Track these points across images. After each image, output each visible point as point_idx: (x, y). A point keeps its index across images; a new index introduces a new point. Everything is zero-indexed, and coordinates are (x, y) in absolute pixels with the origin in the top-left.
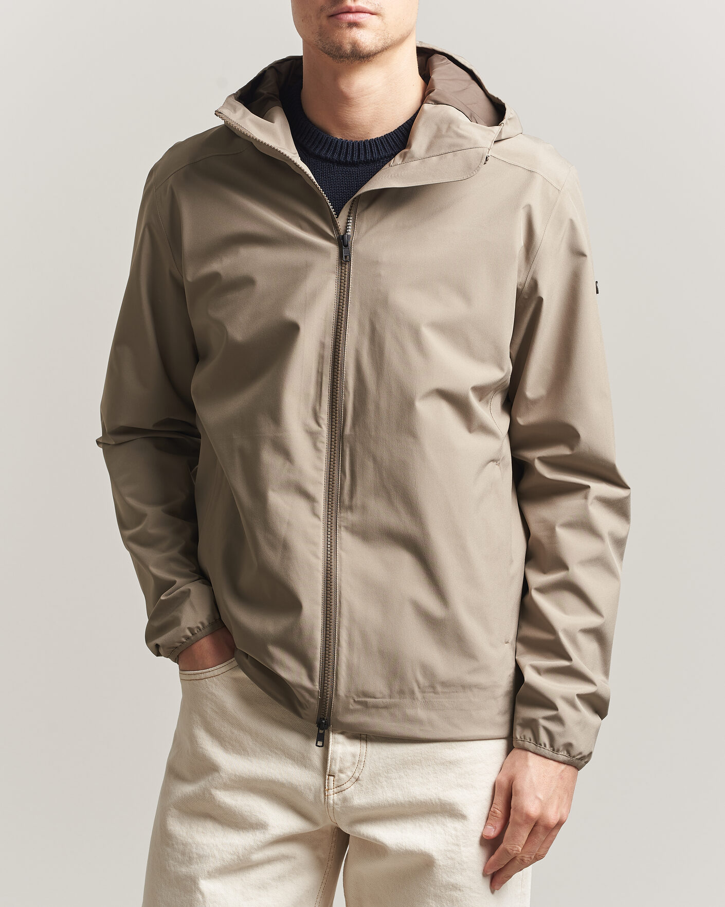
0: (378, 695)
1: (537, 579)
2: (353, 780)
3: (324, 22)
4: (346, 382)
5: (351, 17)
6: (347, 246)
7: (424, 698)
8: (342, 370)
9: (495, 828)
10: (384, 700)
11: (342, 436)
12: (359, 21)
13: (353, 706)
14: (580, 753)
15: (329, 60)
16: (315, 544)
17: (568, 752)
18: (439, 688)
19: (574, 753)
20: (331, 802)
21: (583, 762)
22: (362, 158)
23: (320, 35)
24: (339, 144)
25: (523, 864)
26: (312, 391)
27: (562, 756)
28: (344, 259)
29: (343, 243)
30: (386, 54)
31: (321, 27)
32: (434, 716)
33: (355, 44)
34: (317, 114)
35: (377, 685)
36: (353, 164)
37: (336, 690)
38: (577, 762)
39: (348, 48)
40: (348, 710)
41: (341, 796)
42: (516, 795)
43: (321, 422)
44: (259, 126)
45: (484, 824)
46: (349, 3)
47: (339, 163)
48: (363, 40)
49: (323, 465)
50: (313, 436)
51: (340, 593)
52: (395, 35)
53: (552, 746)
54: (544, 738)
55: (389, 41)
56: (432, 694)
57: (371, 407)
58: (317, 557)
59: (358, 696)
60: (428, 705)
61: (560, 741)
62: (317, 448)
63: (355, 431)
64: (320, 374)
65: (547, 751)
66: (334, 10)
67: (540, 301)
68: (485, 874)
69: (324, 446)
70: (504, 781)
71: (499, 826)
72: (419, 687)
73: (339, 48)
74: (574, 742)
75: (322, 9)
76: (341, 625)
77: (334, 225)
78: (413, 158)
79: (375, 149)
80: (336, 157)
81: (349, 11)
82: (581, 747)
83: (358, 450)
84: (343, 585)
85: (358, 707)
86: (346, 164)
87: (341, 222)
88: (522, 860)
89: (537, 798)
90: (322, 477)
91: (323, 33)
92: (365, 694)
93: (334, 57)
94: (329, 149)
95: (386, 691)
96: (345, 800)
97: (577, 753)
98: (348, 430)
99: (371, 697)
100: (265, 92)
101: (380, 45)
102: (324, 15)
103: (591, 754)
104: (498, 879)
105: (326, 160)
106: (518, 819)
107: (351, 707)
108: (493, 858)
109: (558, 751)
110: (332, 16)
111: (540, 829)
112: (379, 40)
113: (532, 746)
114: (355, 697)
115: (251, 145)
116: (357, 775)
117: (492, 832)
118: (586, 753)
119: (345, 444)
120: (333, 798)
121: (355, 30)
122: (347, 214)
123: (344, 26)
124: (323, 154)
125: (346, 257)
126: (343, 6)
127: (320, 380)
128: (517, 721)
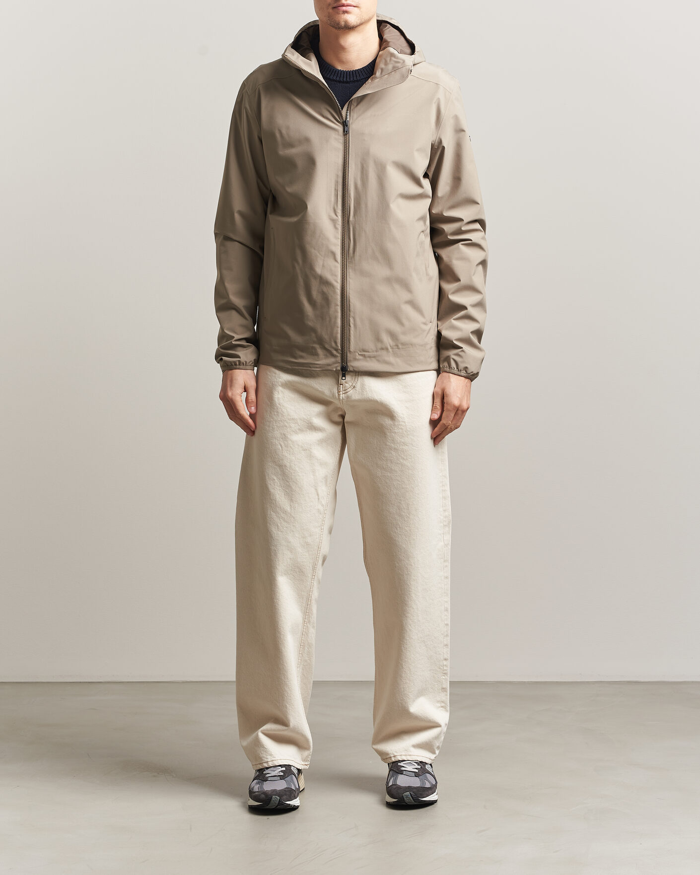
0: (370, 351)
1: (447, 287)
2: (352, 387)
3: (331, 11)
4: (350, 194)
5: (344, 8)
6: (347, 126)
7: (393, 351)
8: (348, 188)
9: (437, 414)
10: (373, 353)
11: (348, 221)
12: (348, 10)
13: (358, 357)
14: (472, 372)
15: (334, 30)
16: (336, 276)
17: (466, 371)
18: (400, 346)
19: (469, 372)
20: (341, 398)
21: (474, 377)
22: (352, 79)
23: (329, 17)
24: (340, 72)
25: (451, 431)
26: (333, 199)
27: (463, 373)
28: (346, 133)
29: (345, 124)
30: (362, 27)
31: (329, 13)
32: (398, 360)
33: (346, 22)
34: (330, 59)
35: (370, 345)
36: (347, 82)
37: (349, 348)
38: (472, 377)
39: (343, 24)
40: (355, 359)
41: (346, 395)
42: (447, 397)
43: (338, 214)
44: (305, 63)
45: (430, 413)
46: (343, 1)
47: (340, 82)
48: (350, 20)
49: (339, 236)
50: (334, 221)
51: (349, 299)
52: (366, 17)
53: (457, 368)
54: (453, 364)
55: (363, 20)
56: (397, 349)
57: (363, 206)
58: (337, 282)
59: (360, 352)
60: (395, 355)
61: (462, 366)
62: (336, 228)
63: (355, 218)
64: (336, 190)
65: (456, 371)
66: (335, 5)
67: (444, 148)
68: (432, 438)
69: (339, 227)
70: (439, 390)
71: (439, 413)
72: (390, 346)
73: (338, 24)
74: (468, 366)
75: (329, 5)
76: (350, 316)
77: (340, 115)
78: (376, 78)
79: (358, 75)
80: (338, 79)
81: (343, 5)
82: (472, 369)
83: (357, 227)
84: (350, 296)
85: (361, 357)
86: (343, 82)
87: (344, 112)
88: (451, 428)
89: (457, 397)
90: (339, 242)
91: (329, 16)
92: (364, 351)
93: (336, 28)
94: (334, 75)
95: (374, 349)
96: (348, 397)
97: (471, 371)
98: (351, 218)
99: (366, 352)
100: (304, 45)
101: (359, 22)
102: (331, 7)
103: (478, 373)
104: (438, 439)
105: (333, 80)
106: (449, 407)
107: (357, 358)
108: (436, 429)
109: (461, 371)
110: (335, 8)
111: (460, 412)
112: (358, 20)
113: (448, 370)
114: (359, 352)
115: (299, 71)
116: (354, 385)
117: (436, 417)
118: (475, 372)
119: (350, 225)
120: (342, 396)
121: (346, 14)
122: (346, 110)
123: (341, 13)
124: (331, 77)
125: (347, 131)
126: (340, 3)
127: (336, 193)
128: (442, 359)
